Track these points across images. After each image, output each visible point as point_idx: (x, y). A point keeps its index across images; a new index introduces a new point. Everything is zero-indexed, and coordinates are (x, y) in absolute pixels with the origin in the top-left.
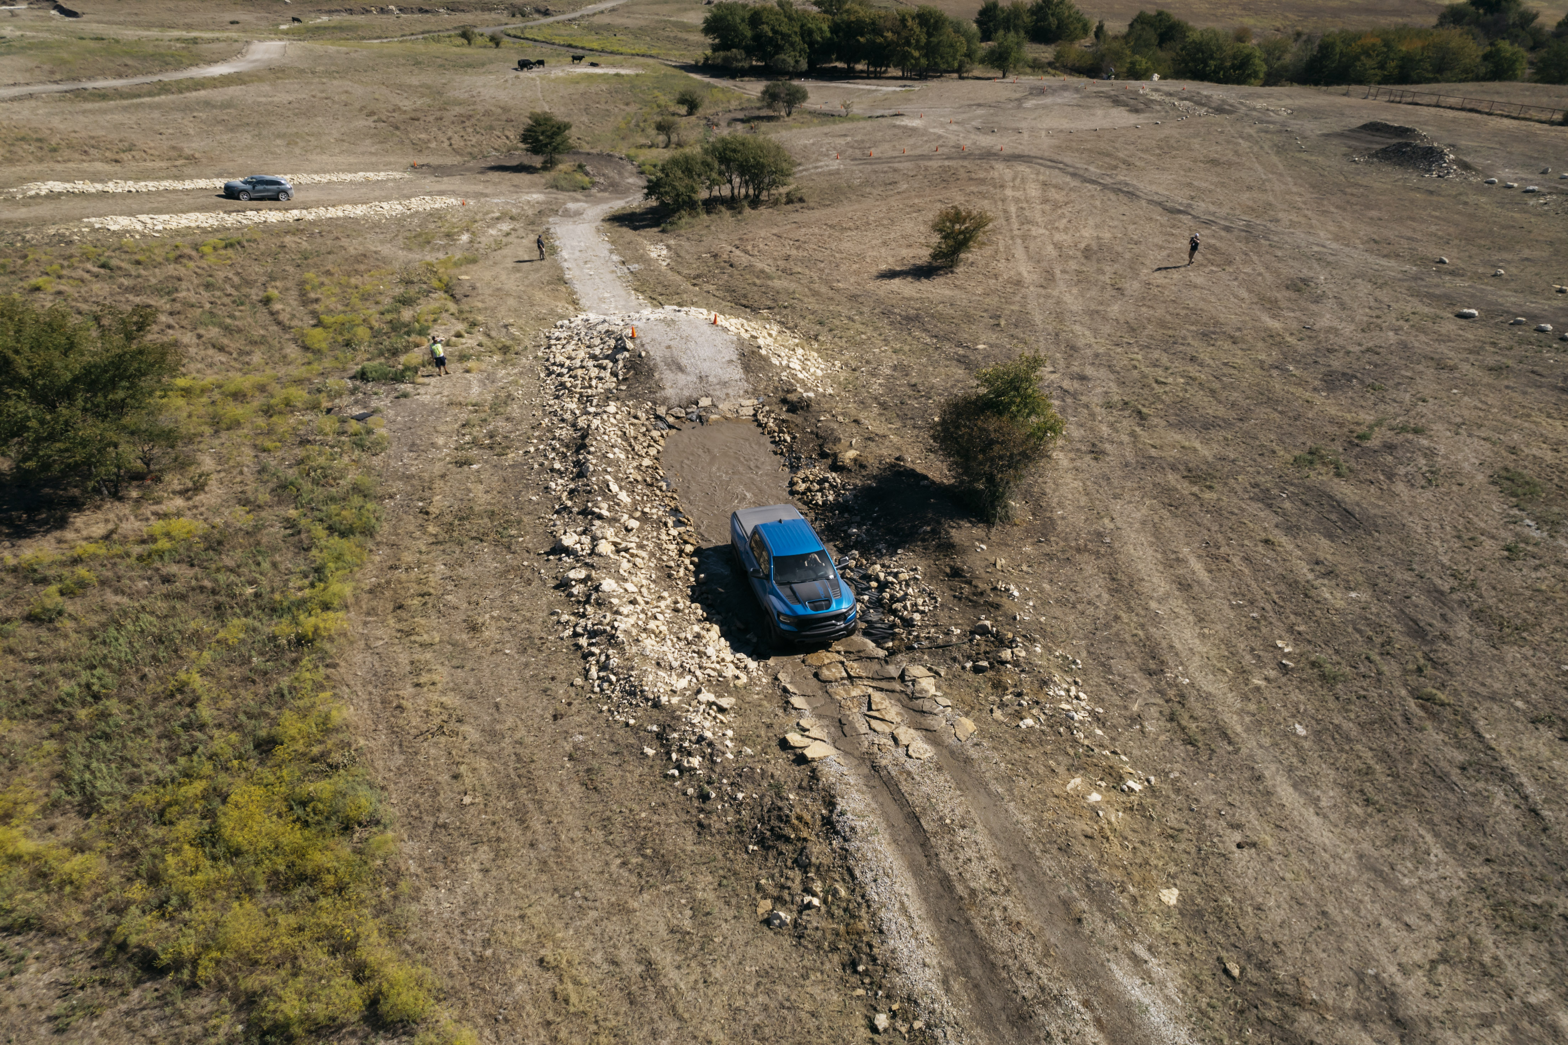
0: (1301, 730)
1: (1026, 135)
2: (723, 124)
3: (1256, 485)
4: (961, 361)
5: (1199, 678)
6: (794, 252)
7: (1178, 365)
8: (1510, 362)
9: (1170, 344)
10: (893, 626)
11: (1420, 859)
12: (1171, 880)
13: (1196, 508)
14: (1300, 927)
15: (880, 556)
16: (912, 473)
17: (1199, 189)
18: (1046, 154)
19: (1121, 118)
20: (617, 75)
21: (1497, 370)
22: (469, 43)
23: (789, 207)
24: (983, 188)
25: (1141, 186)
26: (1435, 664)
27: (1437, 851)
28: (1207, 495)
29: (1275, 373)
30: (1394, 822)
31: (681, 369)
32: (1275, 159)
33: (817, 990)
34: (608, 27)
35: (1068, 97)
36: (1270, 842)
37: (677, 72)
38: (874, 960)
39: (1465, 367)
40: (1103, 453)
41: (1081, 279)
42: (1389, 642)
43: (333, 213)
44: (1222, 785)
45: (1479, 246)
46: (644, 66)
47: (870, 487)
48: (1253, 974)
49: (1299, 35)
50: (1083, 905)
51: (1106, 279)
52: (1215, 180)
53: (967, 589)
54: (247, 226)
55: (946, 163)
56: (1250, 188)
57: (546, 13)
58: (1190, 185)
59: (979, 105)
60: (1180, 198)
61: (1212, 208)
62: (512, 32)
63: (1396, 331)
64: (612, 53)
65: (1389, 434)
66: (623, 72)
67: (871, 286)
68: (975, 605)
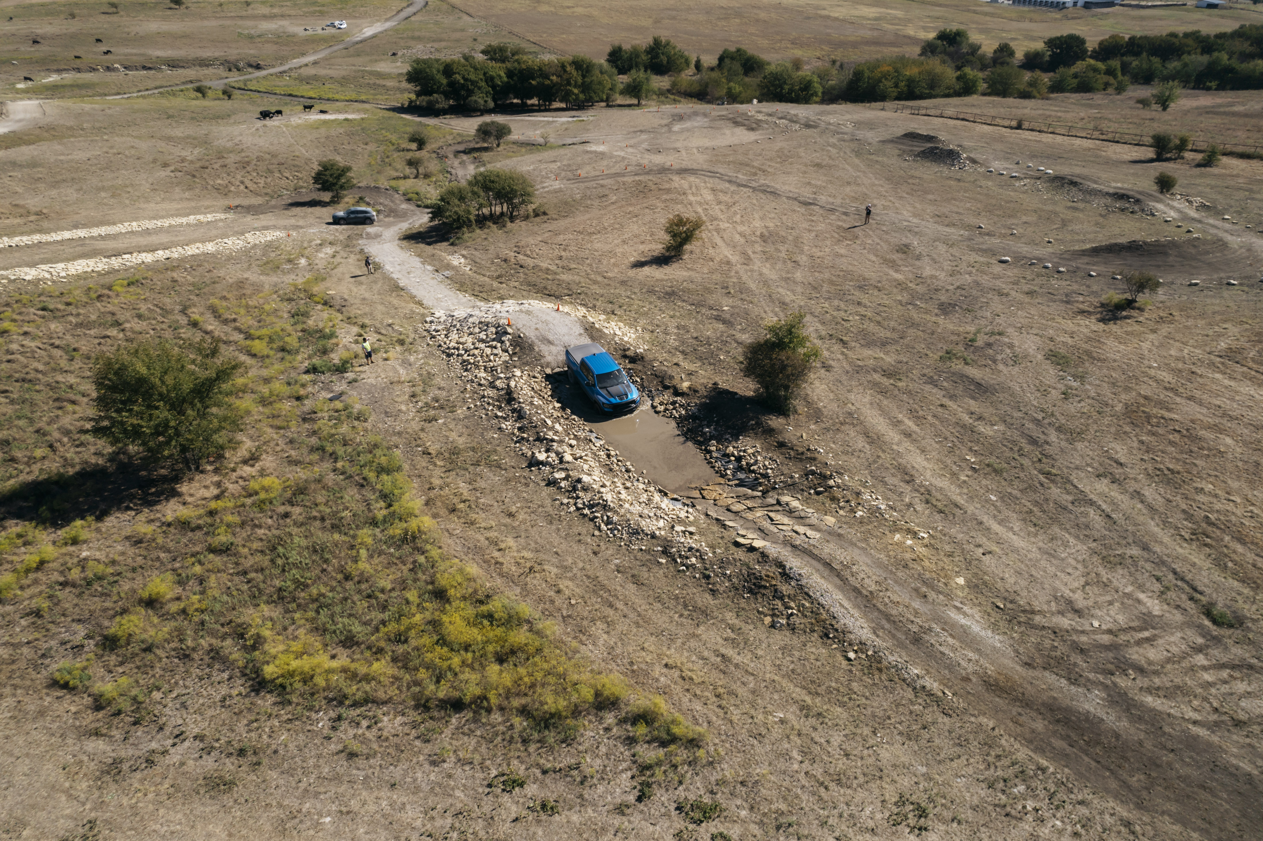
0: (993, 498)
1: (683, 153)
2: (451, 156)
3: (924, 375)
4: (718, 318)
5: (933, 481)
6: (563, 254)
7: (852, 308)
8: (1036, 288)
9: (842, 295)
10: (756, 479)
11: (1066, 545)
12: (958, 574)
13: (896, 392)
14: (1023, 583)
15: (730, 442)
16: (727, 392)
17: (816, 186)
18: (705, 167)
19: (742, 136)
20: (346, 120)
21: (1030, 293)
22: (204, 96)
23: (538, 219)
24: (673, 196)
25: (778, 186)
26: (1046, 456)
27: (1071, 540)
28: (900, 384)
29: (910, 307)
30: (1049, 532)
31: (550, 342)
32: (857, 161)
33: (813, 650)
34: (316, 78)
35: (699, 121)
36: (997, 550)
37: (391, 114)
38: (837, 630)
39: (1013, 293)
40: (830, 366)
41: (768, 257)
42: (1021, 449)
43: (192, 250)
44: (965, 529)
45: (998, 216)
46: (365, 111)
47: (705, 403)
48: (1009, 606)
49: (834, 62)
50: (924, 589)
51: (783, 255)
52: (825, 178)
53: (792, 453)
54: (132, 267)
55: (637, 178)
56: (849, 183)
57: (258, 67)
58: (809, 183)
59: (641, 131)
60: (807, 194)
61: (831, 200)
62: (237, 85)
63: (970, 273)
64: (328, 100)
65: (986, 337)
66: (350, 117)
67: (632, 273)
68: (801, 460)
